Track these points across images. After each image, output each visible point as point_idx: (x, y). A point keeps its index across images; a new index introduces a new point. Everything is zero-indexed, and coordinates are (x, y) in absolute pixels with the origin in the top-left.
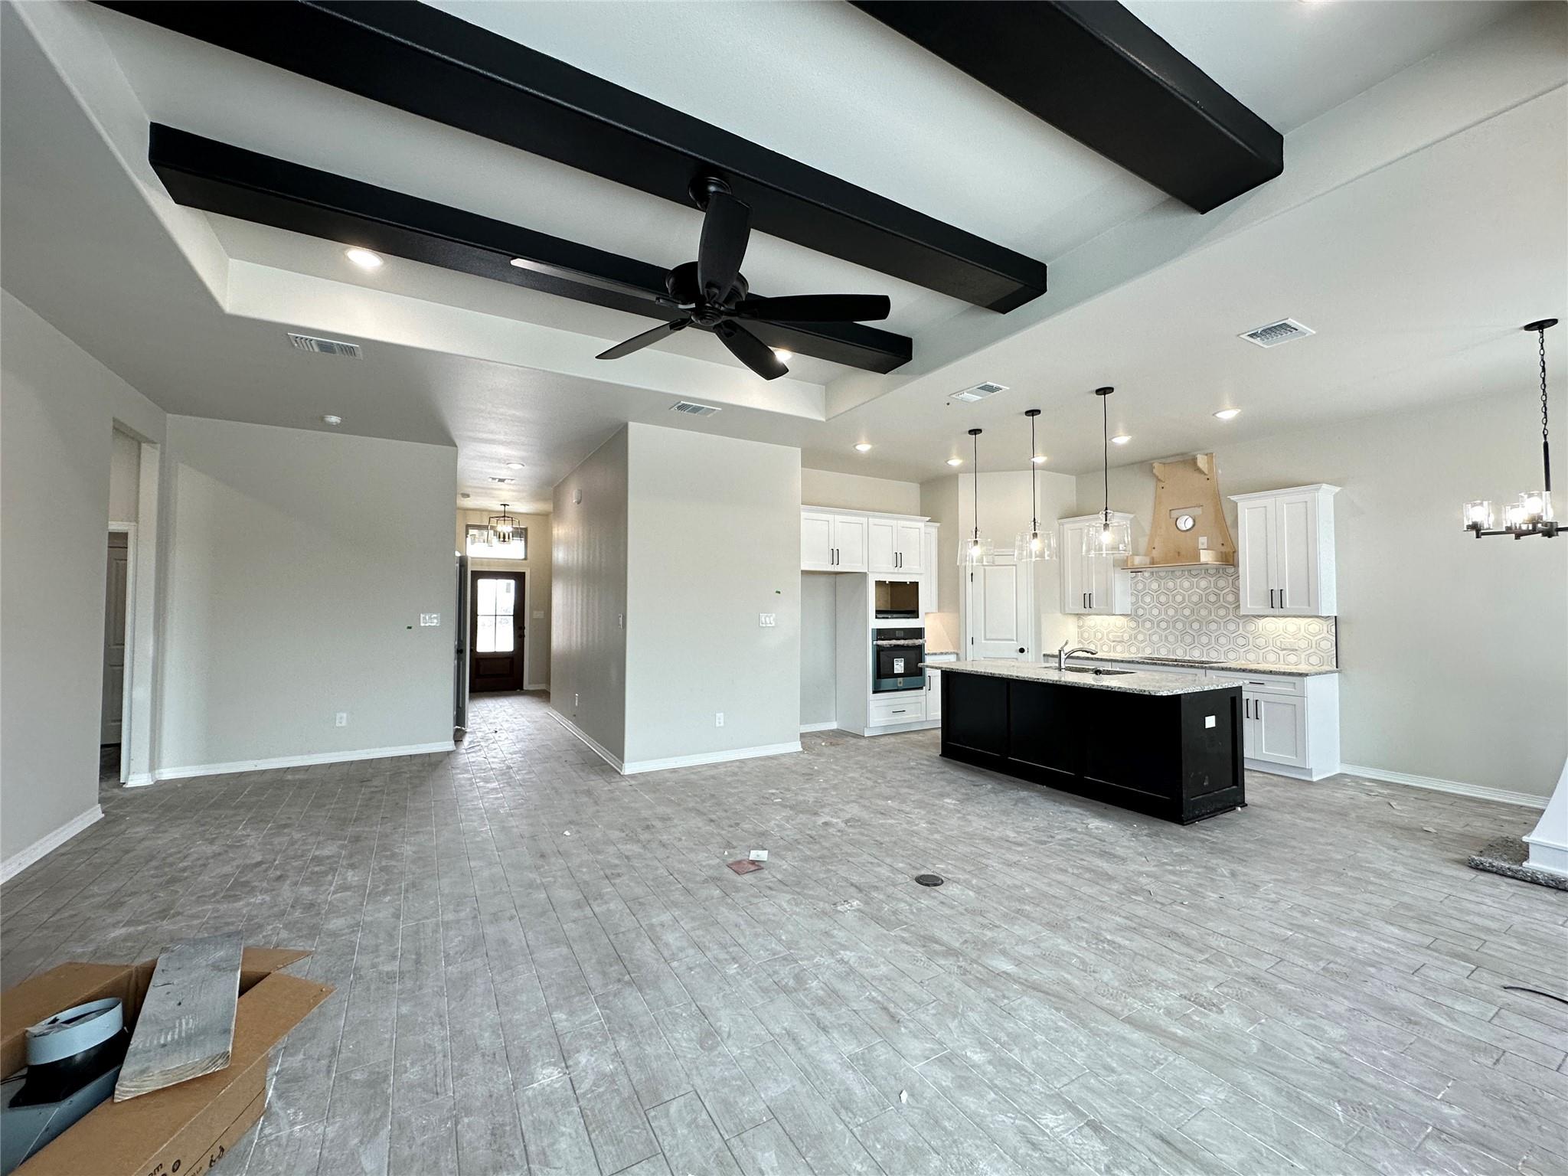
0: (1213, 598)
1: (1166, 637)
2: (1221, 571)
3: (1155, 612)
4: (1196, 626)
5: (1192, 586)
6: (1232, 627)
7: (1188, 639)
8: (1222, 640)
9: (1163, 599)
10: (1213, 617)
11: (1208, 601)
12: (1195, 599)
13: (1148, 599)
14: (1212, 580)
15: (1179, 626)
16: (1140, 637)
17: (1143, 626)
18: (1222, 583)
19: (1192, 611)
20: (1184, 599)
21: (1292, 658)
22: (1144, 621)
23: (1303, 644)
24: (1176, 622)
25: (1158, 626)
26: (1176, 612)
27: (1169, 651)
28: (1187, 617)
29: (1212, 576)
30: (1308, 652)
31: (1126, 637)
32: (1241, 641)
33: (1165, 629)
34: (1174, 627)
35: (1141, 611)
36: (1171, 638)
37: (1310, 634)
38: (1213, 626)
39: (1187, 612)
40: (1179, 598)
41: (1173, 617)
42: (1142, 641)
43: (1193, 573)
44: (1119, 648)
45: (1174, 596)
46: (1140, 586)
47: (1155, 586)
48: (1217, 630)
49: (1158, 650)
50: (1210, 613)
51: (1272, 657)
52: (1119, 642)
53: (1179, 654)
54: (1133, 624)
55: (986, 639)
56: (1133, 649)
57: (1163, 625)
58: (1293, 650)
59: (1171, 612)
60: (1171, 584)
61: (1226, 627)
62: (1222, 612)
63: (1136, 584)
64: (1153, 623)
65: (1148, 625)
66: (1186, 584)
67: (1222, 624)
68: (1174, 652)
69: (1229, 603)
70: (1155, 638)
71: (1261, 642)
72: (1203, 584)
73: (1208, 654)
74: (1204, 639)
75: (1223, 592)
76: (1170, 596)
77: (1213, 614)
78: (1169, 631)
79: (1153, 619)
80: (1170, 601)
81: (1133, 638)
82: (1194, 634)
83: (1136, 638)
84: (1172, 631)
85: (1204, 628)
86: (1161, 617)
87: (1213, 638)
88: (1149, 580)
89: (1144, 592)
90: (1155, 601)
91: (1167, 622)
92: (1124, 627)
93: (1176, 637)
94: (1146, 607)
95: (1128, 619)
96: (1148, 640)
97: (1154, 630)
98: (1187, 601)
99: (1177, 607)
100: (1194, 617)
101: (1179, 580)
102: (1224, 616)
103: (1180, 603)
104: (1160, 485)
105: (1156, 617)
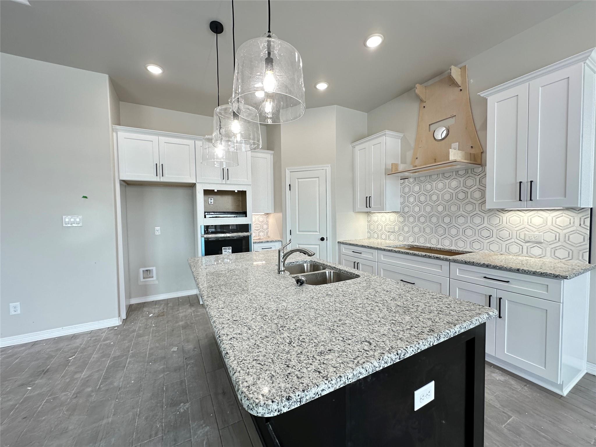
0: (461, 196)
1: (424, 229)
2: (470, 172)
3: (417, 209)
4: (447, 220)
5: (445, 185)
6: (477, 220)
7: (441, 231)
8: (469, 232)
9: (422, 198)
10: (461, 212)
11: (457, 198)
12: (447, 197)
13: (412, 199)
14: (462, 180)
15: (434, 220)
17: (408, 220)
18: (470, 182)
19: (445, 208)
20: (438, 197)
21: (536, 251)
22: (409, 217)
24: (431, 217)
25: (419, 220)
26: (432, 209)
27: (426, 240)
28: (440, 213)
29: (461, 176)
30: (553, 246)
31: (397, 229)
32: (485, 233)
33: (423, 223)
34: (430, 221)
35: (406, 209)
36: (428, 230)
38: (461, 220)
39: (440, 208)
40: (434, 198)
41: (429, 213)
42: (408, 232)
43: (447, 175)
44: (392, 237)
45: (431, 196)
46: (407, 190)
47: (417, 188)
48: (464, 223)
49: (418, 239)
50: (459, 209)
51: (514, 249)
52: (392, 232)
54: (401, 219)
55: (299, 231)
56: (401, 238)
57: (422, 219)
58: (537, 243)
59: (428, 209)
60: (429, 187)
61: (472, 221)
62: (469, 208)
63: (404, 188)
64: (415, 218)
65: (411, 219)
66: (441, 185)
67: (469, 218)
68: (430, 242)
69: (476, 200)
70: (416, 229)
71: (505, 234)
72: (454, 184)
73: (456, 244)
74: (454, 231)
75: (471, 190)
76: (428, 196)
77: (461, 209)
78: (426, 224)
79: (415, 215)
80: (428, 200)
81: (401, 230)
82: (445, 227)
83: (403, 229)
84: (429, 224)
85: (454, 222)
86: (421, 213)
87: (461, 230)
88: (413, 185)
89: (409, 194)
90: (417, 201)
91: (425, 217)
92: (394, 221)
93: (432, 229)
94: (410, 205)
95: (398, 215)
96: (411, 231)
97: (415, 223)
98: (440, 199)
99: (433, 204)
100: (446, 213)
101: (435, 182)
102: (471, 211)
103: (435, 202)
104: (422, 105)
105: (417, 213)
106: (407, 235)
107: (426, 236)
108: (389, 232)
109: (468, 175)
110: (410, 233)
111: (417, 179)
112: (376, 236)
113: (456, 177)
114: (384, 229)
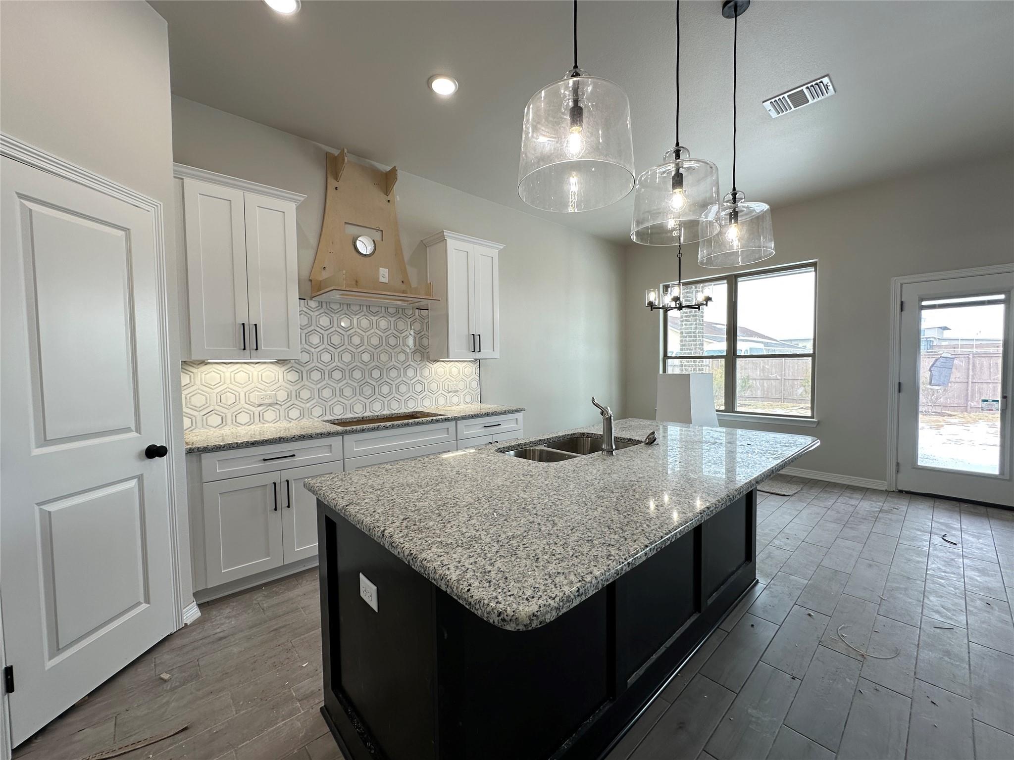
0: (392, 341)
1: (341, 390)
2: (400, 312)
3: (326, 357)
4: (376, 374)
5: (371, 323)
6: (410, 373)
7: (368, 391)
8: (403, 388)
9: (336, 340)
10: (393, 363)
11: (387, 344)
12: (375, 341)
13: (315, 339)
14: (392, 320)
15: (357, 374)
16: (305, 394)
17: (309, 377)
19: (372, 356)
20: (362, 341)
21: (455, 400)
22: (310, 371)
23: (461, 386)
24: (352, 370)
25: (330, 376)
26: (353, 357)
28: (366, 364)
29: (392, 315)
31: (282, 396)
33: (339, 381)
34: (351, 376)
35: (304, 357)
36: (348, 392)
38: (394, 373)
39: (366, 357)
40: (356, 340)
41: (349, 364)
42: (309, 400)
43: (374, 309)
44: (270, 415)
45: (350, 337)
47: (324, 321)
48: (397, 378)
49: (332, 409)
50: (390, 358)
51: (442, 401)
52: (270, 405)
54: (293, 376)
56: (294, 413)
57: (337, 375)
58: (455, 392)
59: (347, 357)
60: (346, 322)
62: (402, 357)
64: (322, 372)
65: (316, 376)
66: (365, 323)
67: (402, 370)
68: (352, 409)
70: (327, 393)
71: (434, 386)
72: (383, 324)
73: (389, 406)
74: (385, 389)
75: (403, 335)
76: (346, 337)
77: (393, 360)
78: (345, 382)
79: (324, 368)
80: (346, 343)
81: (293, 397)
82: (374, 383)
83: (298, 396)
84: (349, 382)
85: (385, 377)
86: (334, 364)
87: (394, 386)
88: (317, 313)
89: (310, 329)
90: (325, 342)
91: (342, 371)
92: (275, 381)
93: (354, 390)
94: (313, 350)
95: (284, 368)
96: (317, 397)
97: (324, 382)
98: (366, 343)
99: (354, 350)
100: (374, 364)
101: (357, 317)
102: (405, 362)
103: (357, 347)
104: (332, 183)
105: (327, 364)
106: (308, 405)
107: (346, 402)
108: (260, 405)
109: (399, 316)
110: (314, 401)
111: (324, 304)
112: (215, 420)
113: (385, 315)
114: (243, 401)
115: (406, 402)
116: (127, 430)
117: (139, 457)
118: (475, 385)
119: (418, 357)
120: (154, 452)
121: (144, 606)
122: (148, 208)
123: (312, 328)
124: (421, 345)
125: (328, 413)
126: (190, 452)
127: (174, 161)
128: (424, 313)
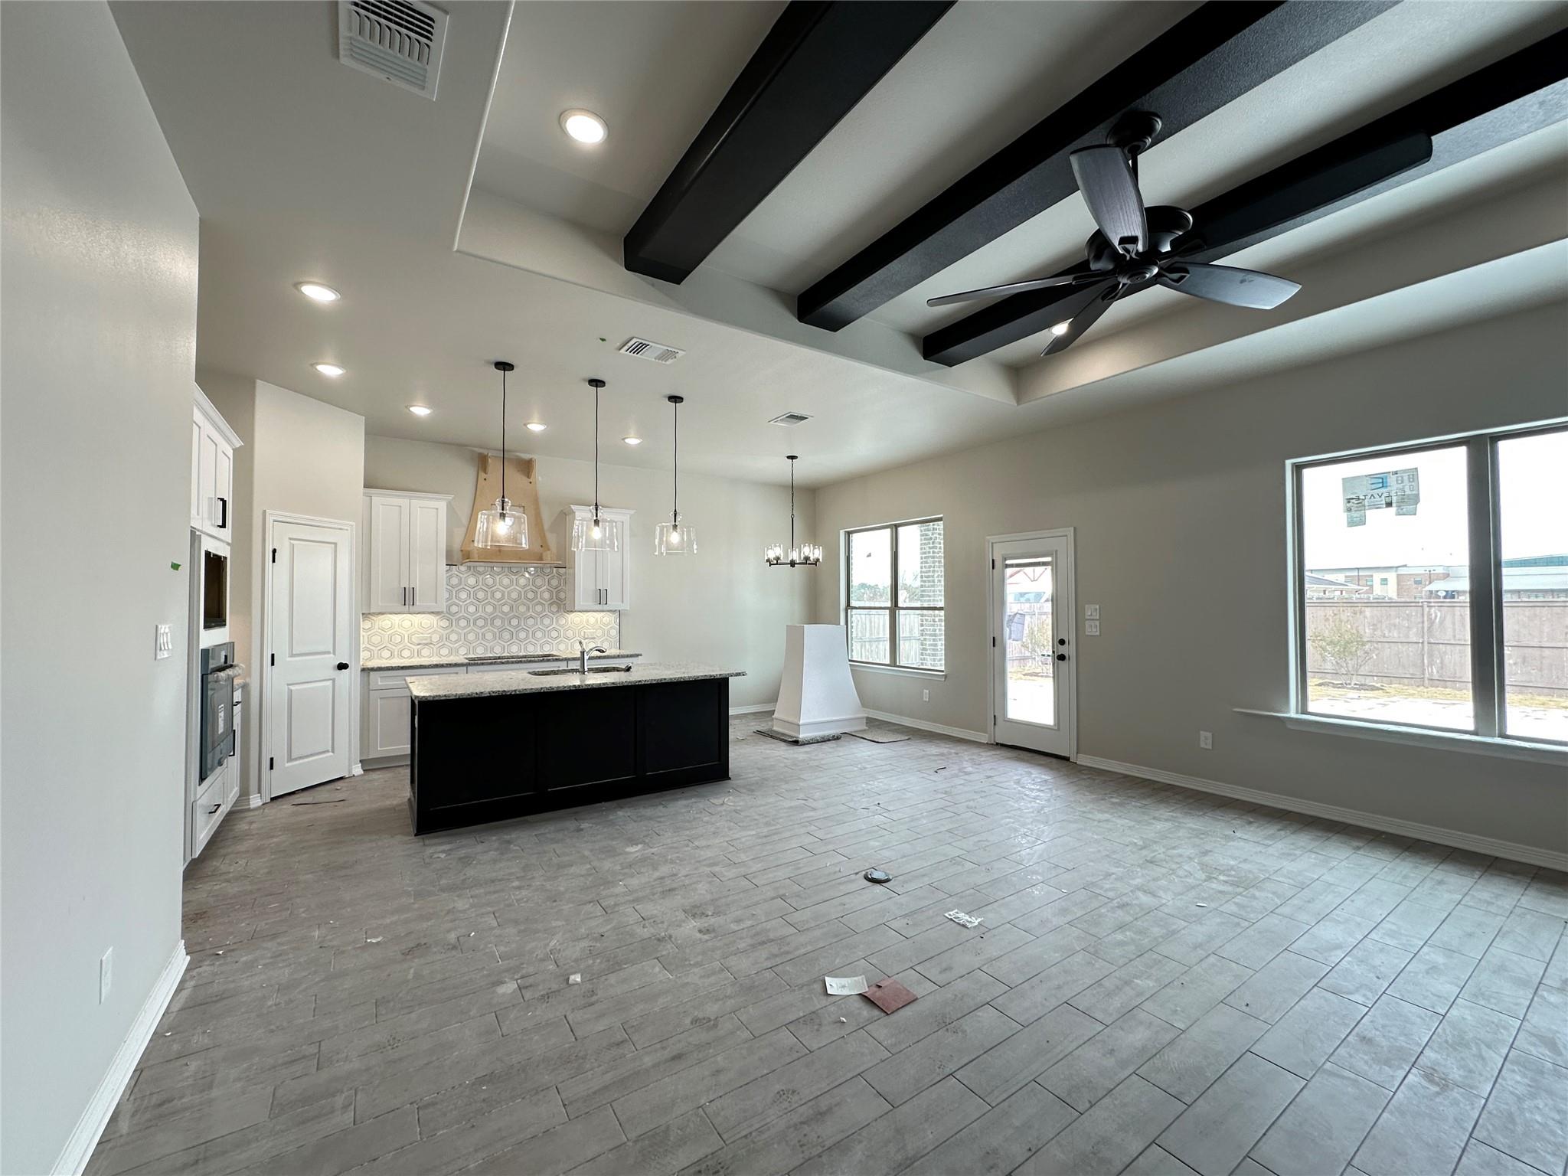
0: (530, 595)
1: (484, 635)
3: (472, 609)
4: (515, 622)
5: (511, 581)
6: (547, 621)
7: (506, 636)
8: (539, 634)
9: (481, 595)
10: (531, 613)
11: (526, 597)
12: (514, 595)
13: (463, 595)
14: (531, 578)
15: (498, 622)
16: (454, 637)
17: (457, 624)
18: (539, 581)
19: (511, 608)
20: (503, 595)
22: (459, 619)
23: (599, 633)
24: (493, 619)
26: (495, 608)
27: (486, 650)
28: (506, 614)
29: (531, 574)
30: (602, 639)
31: (436, 637)
32: (554, 634)
33: (483, 627)
34: (492, 624)
35: (454, 609)
36: (489, 636)
37: (604, 624)
38: (531, 622)
39: (506, 609)
40: (498, 595)
41: (491, 614)
42: (456, 642)
43: (514, 570)
44: (426, 652)
45: (493, 593)
46: (455, 581)
47: (472, 581)
48: (534, 625)
49: (475, 649)
50: (528, 609)
52: (426, 644)
53: (498, 652)
54: (445, 623)
55: (292, 655)
56: (445, 650)
57: (480, 623)
58: (592, 639)
59: (489, 609)
60: (489, 581)
62: (539, 608)
63: (451, 577)
64: (468, 621)
65: (463, 623)
66: (506, 581)
67: (539, 619)
68: (492, 649)
70: (471, 637)
71: (570, 633)
72: (523, 581)
73: (525, 649)
74: (522, 635)
75: (540, 590)
76: (489, 593)
77: (531, 610)
78: (487, 628)
79: (469, 617)
80: (489, 598)
81: (445, 640)
82: (512, 630)
83: (448, 638)
84: (491, 628)
85: (522, 624)
86: (479, 614)
87: (531, 632)
88: (466, 575)
89: (459, 587)
90: (472, 597)
91: (485, 619)
92: (431, 627)
93: (494, 635)
94: (461, 603)
95: (438, 617)
96: (463, 639)
97: (470, 628)
98: (506, 597)
99: (496, 603)
100: (513, 614)
101: (500, 576)
102: (541, 612)
103: (499, 600)
104: (482, 475)
105: (472, 614)
106: (455, 646)
107: (487, 644)
108: (419, 644)
109: (537, 574)
110: (461, 642)
111: (472, 568)
112: (386, 654)
113: (525, 574)
114: (406, 641)
115: (541, 646)
116: (329, 653)
117: (334, 668)
118: (614, 633)
119: (554, 608)
120: (342, 666)
121: (331, 754)
122: (346, 528)
123: (461, 587)
124: (558, 598)
125: (472, 653)
126: (363, 670)
127: (364, 487)
128: (562, 571)
